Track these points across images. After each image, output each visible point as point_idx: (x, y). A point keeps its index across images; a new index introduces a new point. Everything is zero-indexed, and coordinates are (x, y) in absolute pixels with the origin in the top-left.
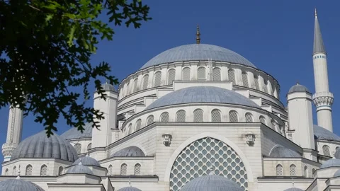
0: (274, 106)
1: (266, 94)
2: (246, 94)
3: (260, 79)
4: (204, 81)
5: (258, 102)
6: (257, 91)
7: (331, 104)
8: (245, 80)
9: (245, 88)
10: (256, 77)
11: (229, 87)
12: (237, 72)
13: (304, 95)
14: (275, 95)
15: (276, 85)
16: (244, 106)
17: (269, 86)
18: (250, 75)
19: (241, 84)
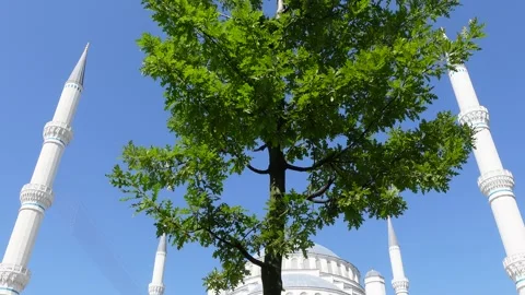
0: (354, 288)
1: (348, 279)
2: (330, 279)
3: (343, 267)
4: (296, 270)
5: (341, 286)
6: (340, 276)
7: (407, 288)
8: (330, 268)
9: (330, 274)
10: (338, 265)
11: (316, 274)
12: (323, 262)
13: (378, 279)
14: (356, 280)
15: (356, 271)
16: (329, 290)
17: (350, 272)
18: (334, 264)
19: (327, 271)
